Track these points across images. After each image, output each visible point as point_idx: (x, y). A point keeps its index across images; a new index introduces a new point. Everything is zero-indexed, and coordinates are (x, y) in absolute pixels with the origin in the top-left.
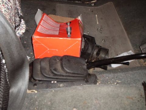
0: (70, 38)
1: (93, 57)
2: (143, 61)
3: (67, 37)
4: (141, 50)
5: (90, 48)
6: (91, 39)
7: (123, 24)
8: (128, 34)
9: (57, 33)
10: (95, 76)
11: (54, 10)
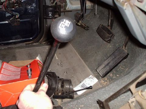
0: (31, 79)
1: (58, 90)
2: (104, 81)
3: (28, 79)
4: (98, 73)
5: (54, 83)
6: (52, 74)
7: (79, 54)
8: (85, 61)
9: (19, 77)
10: (60, 108)
11: (14, 56)
